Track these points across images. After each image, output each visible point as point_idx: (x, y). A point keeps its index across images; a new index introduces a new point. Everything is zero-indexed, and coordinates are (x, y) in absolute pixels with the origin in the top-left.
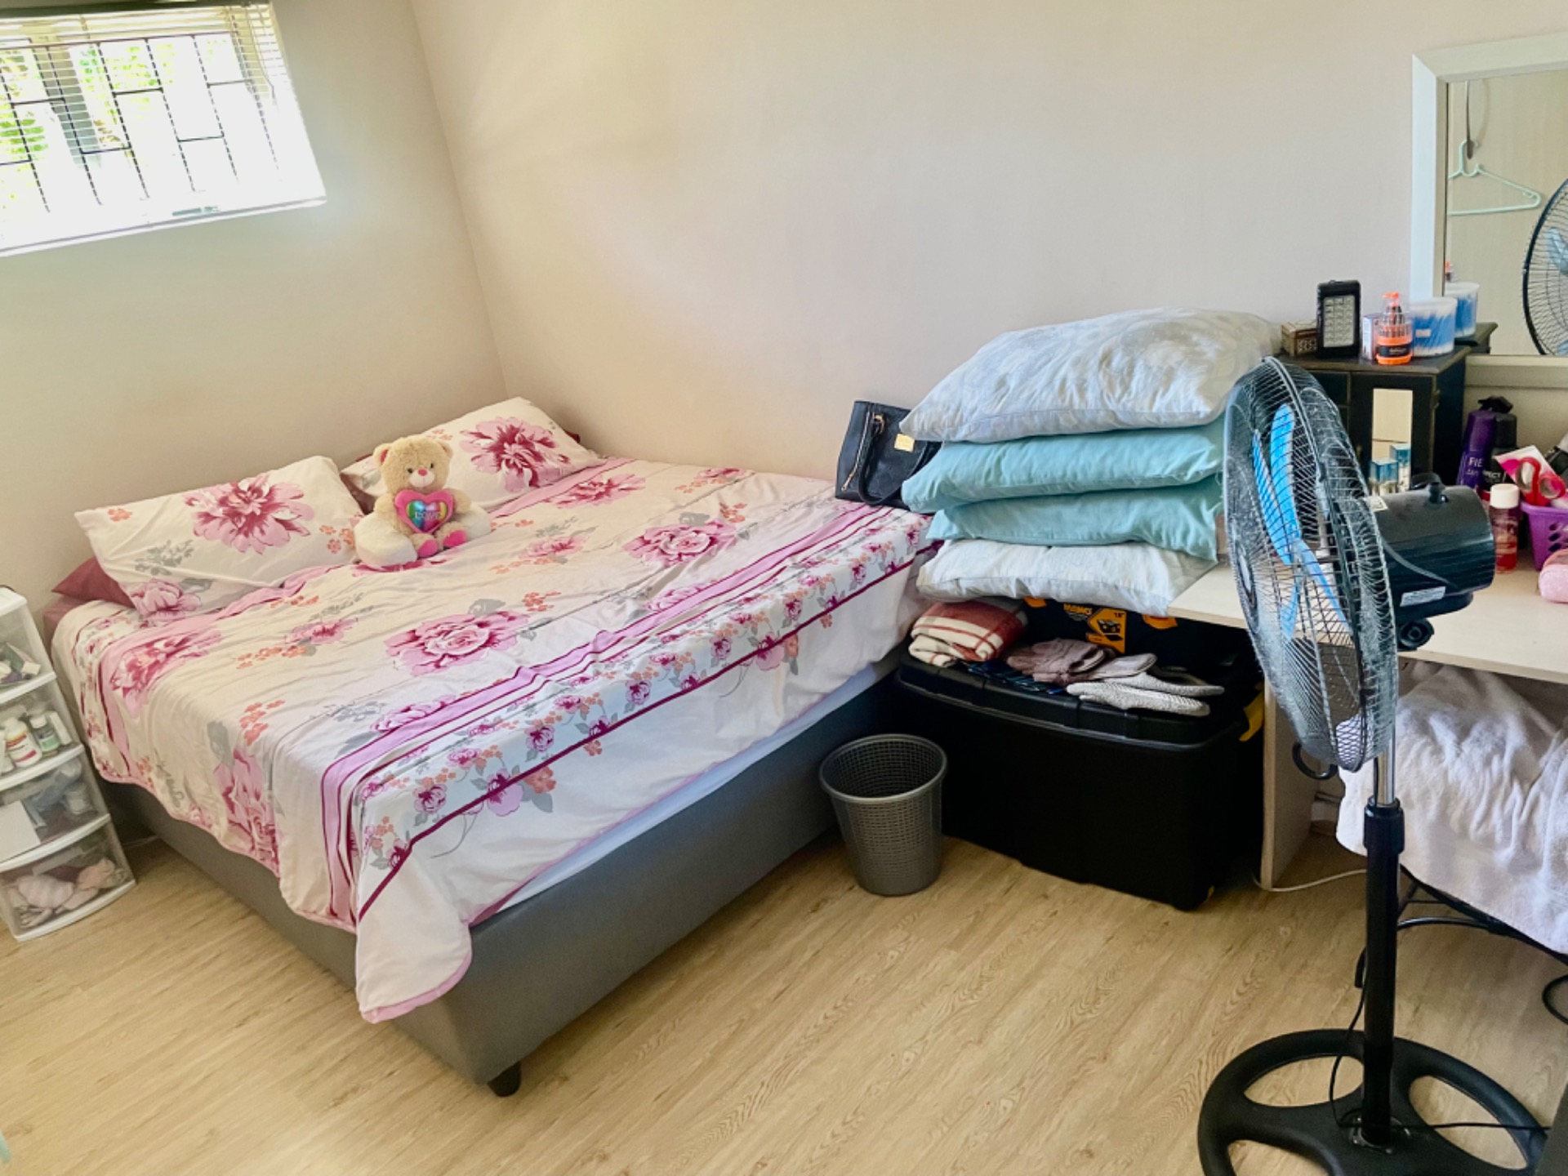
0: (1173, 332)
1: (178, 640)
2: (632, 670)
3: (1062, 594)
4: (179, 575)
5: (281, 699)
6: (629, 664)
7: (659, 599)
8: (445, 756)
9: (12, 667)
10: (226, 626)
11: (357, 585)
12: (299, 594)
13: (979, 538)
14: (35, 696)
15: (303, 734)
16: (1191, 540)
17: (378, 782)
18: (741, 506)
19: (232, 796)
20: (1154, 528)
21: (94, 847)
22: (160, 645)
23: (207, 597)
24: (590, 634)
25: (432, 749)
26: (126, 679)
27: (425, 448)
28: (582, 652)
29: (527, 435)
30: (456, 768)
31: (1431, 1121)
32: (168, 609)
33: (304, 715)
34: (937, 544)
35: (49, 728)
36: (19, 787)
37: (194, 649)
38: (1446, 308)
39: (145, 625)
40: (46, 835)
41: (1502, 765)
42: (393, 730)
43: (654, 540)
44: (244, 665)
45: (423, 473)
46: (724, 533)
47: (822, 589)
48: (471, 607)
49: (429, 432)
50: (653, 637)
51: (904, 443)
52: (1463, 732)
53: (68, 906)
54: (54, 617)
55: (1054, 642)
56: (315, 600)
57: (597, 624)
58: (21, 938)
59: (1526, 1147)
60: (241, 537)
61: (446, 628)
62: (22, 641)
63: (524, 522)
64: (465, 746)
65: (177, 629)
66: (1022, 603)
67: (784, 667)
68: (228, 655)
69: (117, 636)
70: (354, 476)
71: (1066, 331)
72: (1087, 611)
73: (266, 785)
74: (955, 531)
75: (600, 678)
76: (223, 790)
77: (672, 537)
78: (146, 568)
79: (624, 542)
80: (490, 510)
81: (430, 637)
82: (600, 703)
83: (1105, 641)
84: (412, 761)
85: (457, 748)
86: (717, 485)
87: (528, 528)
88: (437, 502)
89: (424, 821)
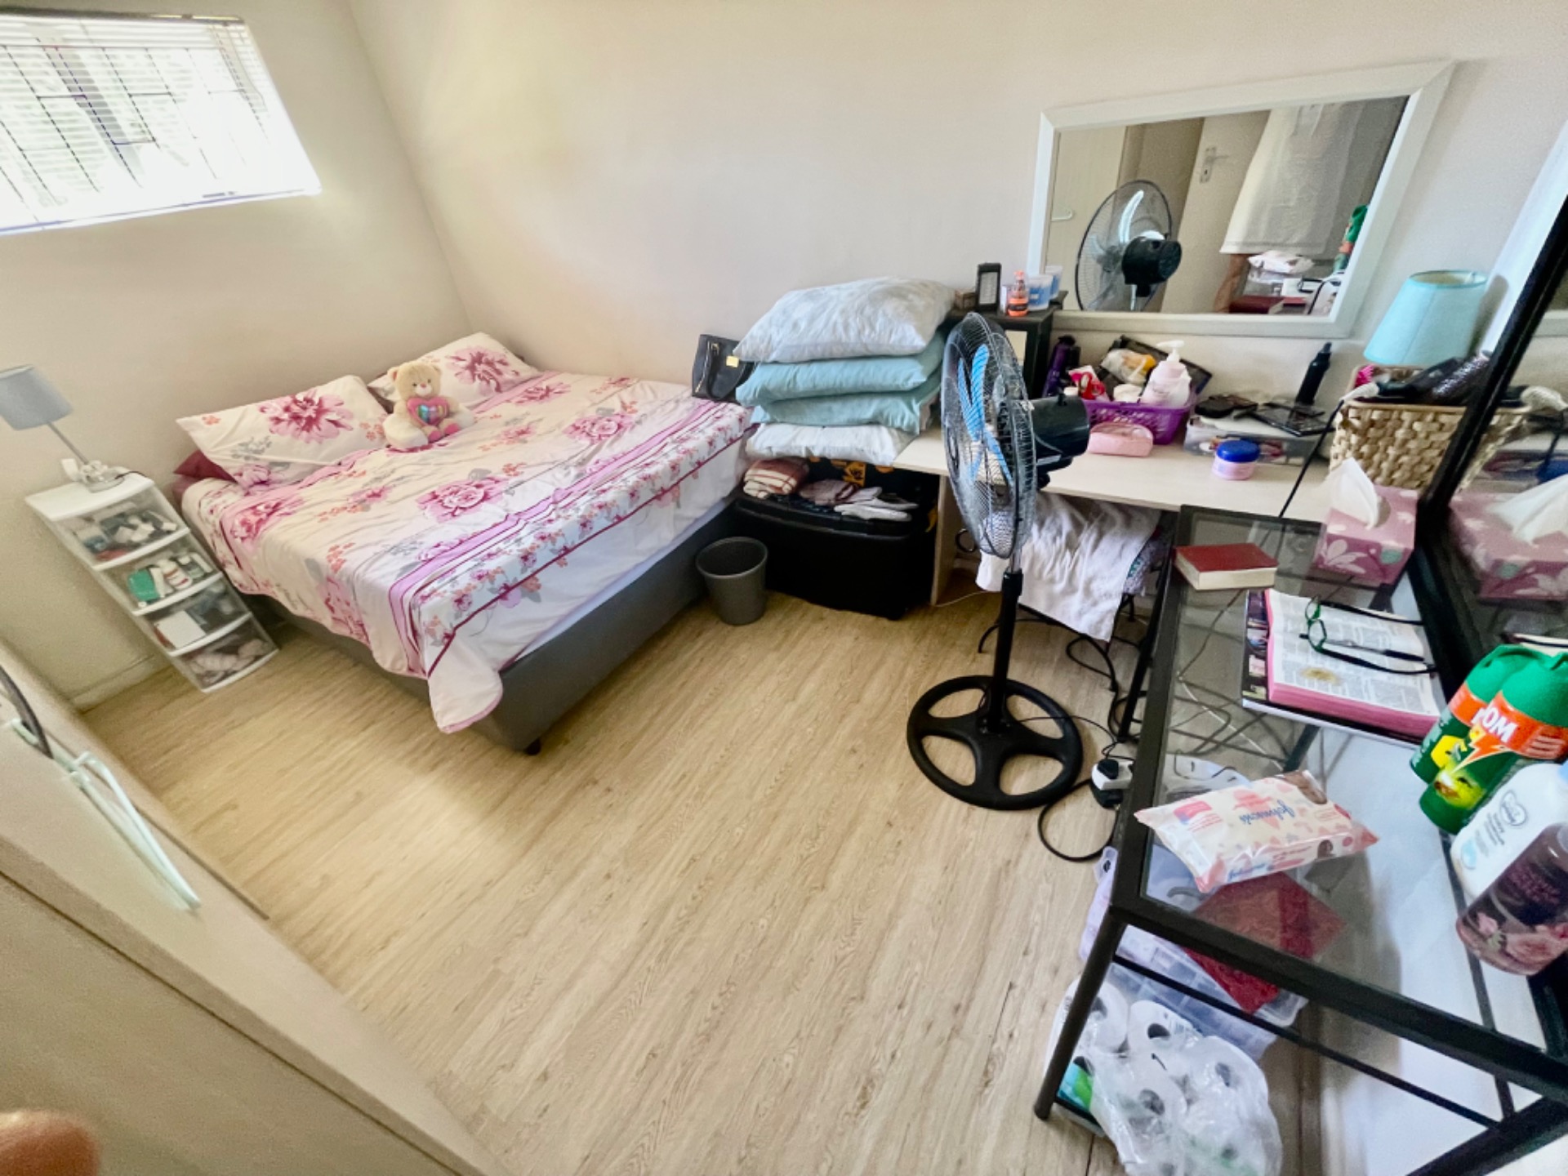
0: (897, 293)
1: (273, 504)
2: (580, 513)
3: (832, 454)
4: (264, 460)
5: (352, 541)
6: (578, 509)
7: (590, 466)
8: (468, 574)
9: (155, 526)
10: (305, 493)
11: (390, 463)
12: (352, 470)
13: (782, 422)
14: (179, 545)
15: (370, 565)
16: (905, 422)
17: (426, 594)
18: (634, 403)
19: (331, 603)
20: (885, 414)
21: (245, 632)
22: (261, 508)
23: (289, 474)
24: (549, 490)
25: (459, 571)
26: (242, 531)
27: (422, 370)
28: (546, 504)
29: (490, 358)
30: (476, 582)
31: (1018, 718)
32: (262, 483)
33: (369, 552)
34: (755, 426)
35: (193, 564)
36: (182, 601)
37: (286, 510)
38: (1047, 282)
39: (248, 494)
40: (208, 629)
41: (1061, 541)
42: (431, 560)
43: (582, 426)
44: (323, 520)
45: (423, 386)
46: (625, 421)
47: (691, 457)
48: (470, 475)
49: (423, 357)
50: (591, 491)
51: (732, 362)
52: (1041, 524)
53: (235, 669)
54: (180, 490)
55: (824, 482)
56: (364, 473)
57: (553, 484)
58: (207, 691)
59: (1063, 727)
60: (305, 433)
61: (455, 489)
62: (157, 508)
63: (496, 416)
64: (480, 568)
65: (272, 496)
66: (808, 460)
67: (673, 505)
68: (310, 513)
69: (229, 502)
70: (377, 389)
71: (831, 290)
72: (845, 464)
73: (352, 598)
74: (768, 418)
75: (561, 520)
76: (324, 600)
77: (593, 424)
78: (239, 457)
79: (563, 428)
80: (472, 408)
81: (445, 496)
82: (563, 535)
83: (853, 480)
84: (447, 579)
85: (475, 570)
86: (617, 389)
87: (498, 420)
88: (436, 406)
89: (461, 616)
